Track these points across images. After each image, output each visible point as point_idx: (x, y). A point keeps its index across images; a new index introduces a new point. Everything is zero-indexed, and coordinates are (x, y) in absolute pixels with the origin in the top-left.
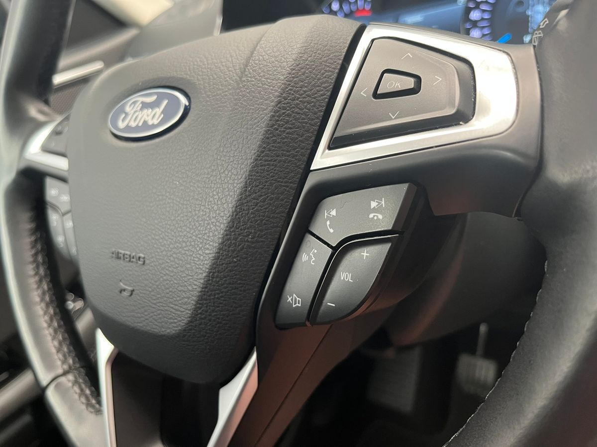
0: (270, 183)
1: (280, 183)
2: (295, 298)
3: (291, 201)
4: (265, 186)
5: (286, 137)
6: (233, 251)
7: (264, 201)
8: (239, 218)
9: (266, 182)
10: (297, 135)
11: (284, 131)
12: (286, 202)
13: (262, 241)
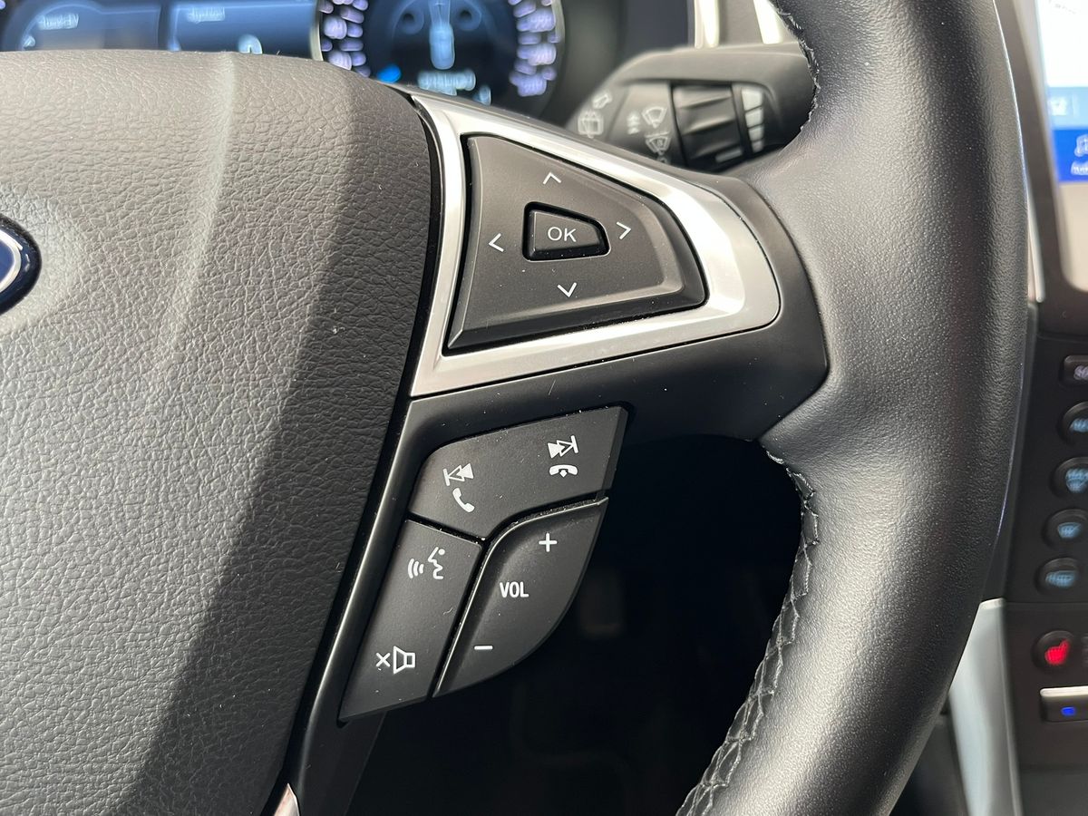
1: (352, 430)
2: (398, 654)
3: (375, 462)
4: (322, 439)
6: (256, 594)
8: (265, 520)
9: (324, 431)
12: (367, 466)
13: (319, 559)
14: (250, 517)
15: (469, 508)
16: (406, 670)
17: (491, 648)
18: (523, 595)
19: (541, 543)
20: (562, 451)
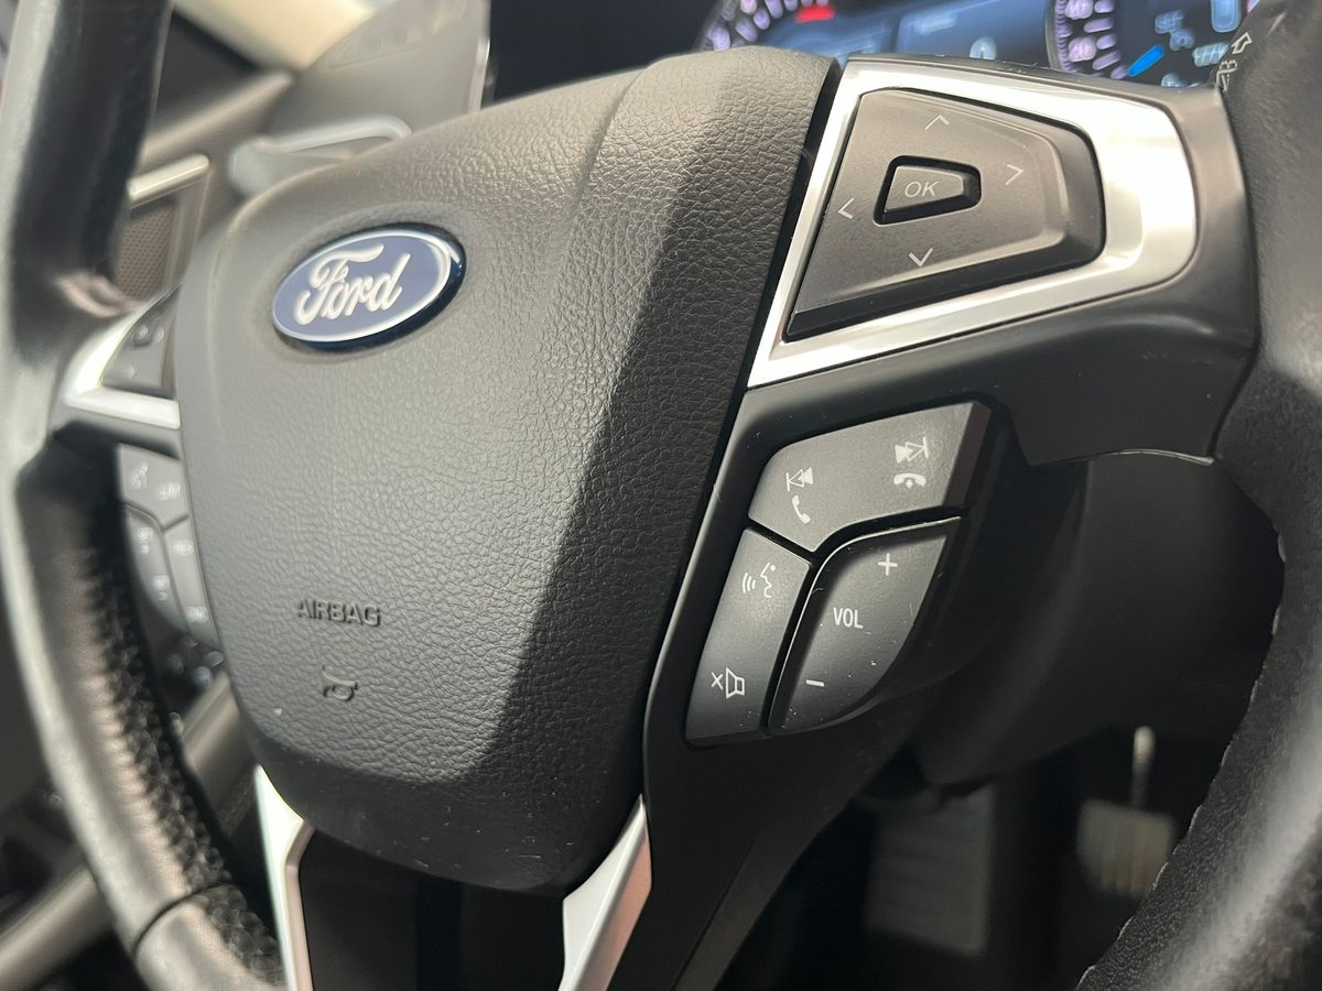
14: (582, 499)
15: (805, 519)
16: (736, 695)
17: (822, 684)
18: (856, 626)
19: (880, 564)
20: (911, 456)
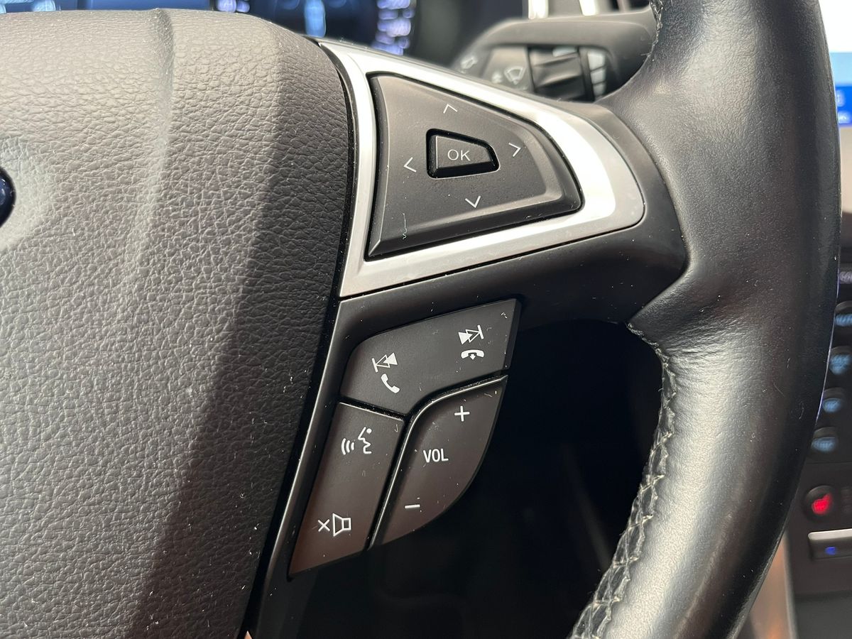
0: (279, 330)
5: (298, 245)
7: (272, 365)
10: (314, 238)
11: (292, 235)
